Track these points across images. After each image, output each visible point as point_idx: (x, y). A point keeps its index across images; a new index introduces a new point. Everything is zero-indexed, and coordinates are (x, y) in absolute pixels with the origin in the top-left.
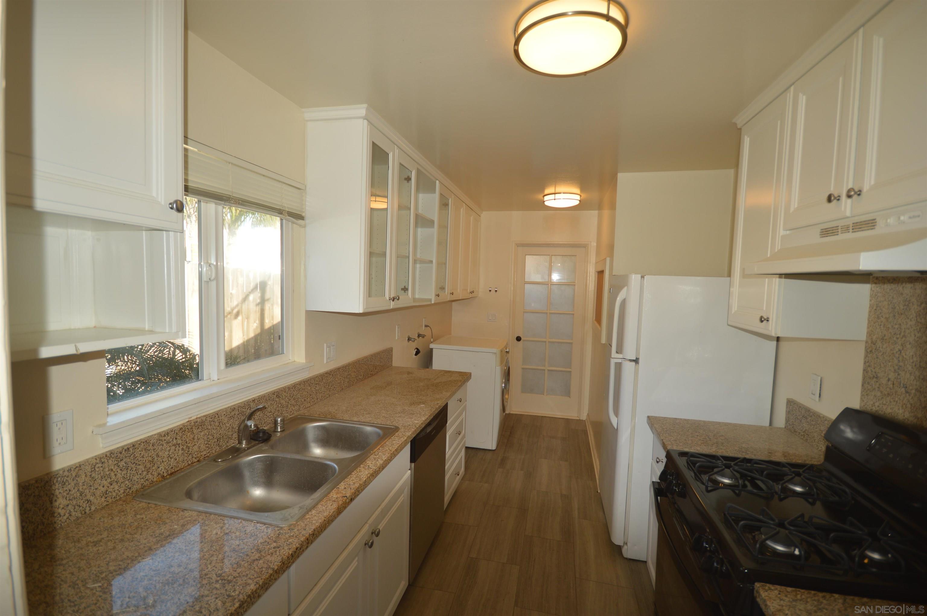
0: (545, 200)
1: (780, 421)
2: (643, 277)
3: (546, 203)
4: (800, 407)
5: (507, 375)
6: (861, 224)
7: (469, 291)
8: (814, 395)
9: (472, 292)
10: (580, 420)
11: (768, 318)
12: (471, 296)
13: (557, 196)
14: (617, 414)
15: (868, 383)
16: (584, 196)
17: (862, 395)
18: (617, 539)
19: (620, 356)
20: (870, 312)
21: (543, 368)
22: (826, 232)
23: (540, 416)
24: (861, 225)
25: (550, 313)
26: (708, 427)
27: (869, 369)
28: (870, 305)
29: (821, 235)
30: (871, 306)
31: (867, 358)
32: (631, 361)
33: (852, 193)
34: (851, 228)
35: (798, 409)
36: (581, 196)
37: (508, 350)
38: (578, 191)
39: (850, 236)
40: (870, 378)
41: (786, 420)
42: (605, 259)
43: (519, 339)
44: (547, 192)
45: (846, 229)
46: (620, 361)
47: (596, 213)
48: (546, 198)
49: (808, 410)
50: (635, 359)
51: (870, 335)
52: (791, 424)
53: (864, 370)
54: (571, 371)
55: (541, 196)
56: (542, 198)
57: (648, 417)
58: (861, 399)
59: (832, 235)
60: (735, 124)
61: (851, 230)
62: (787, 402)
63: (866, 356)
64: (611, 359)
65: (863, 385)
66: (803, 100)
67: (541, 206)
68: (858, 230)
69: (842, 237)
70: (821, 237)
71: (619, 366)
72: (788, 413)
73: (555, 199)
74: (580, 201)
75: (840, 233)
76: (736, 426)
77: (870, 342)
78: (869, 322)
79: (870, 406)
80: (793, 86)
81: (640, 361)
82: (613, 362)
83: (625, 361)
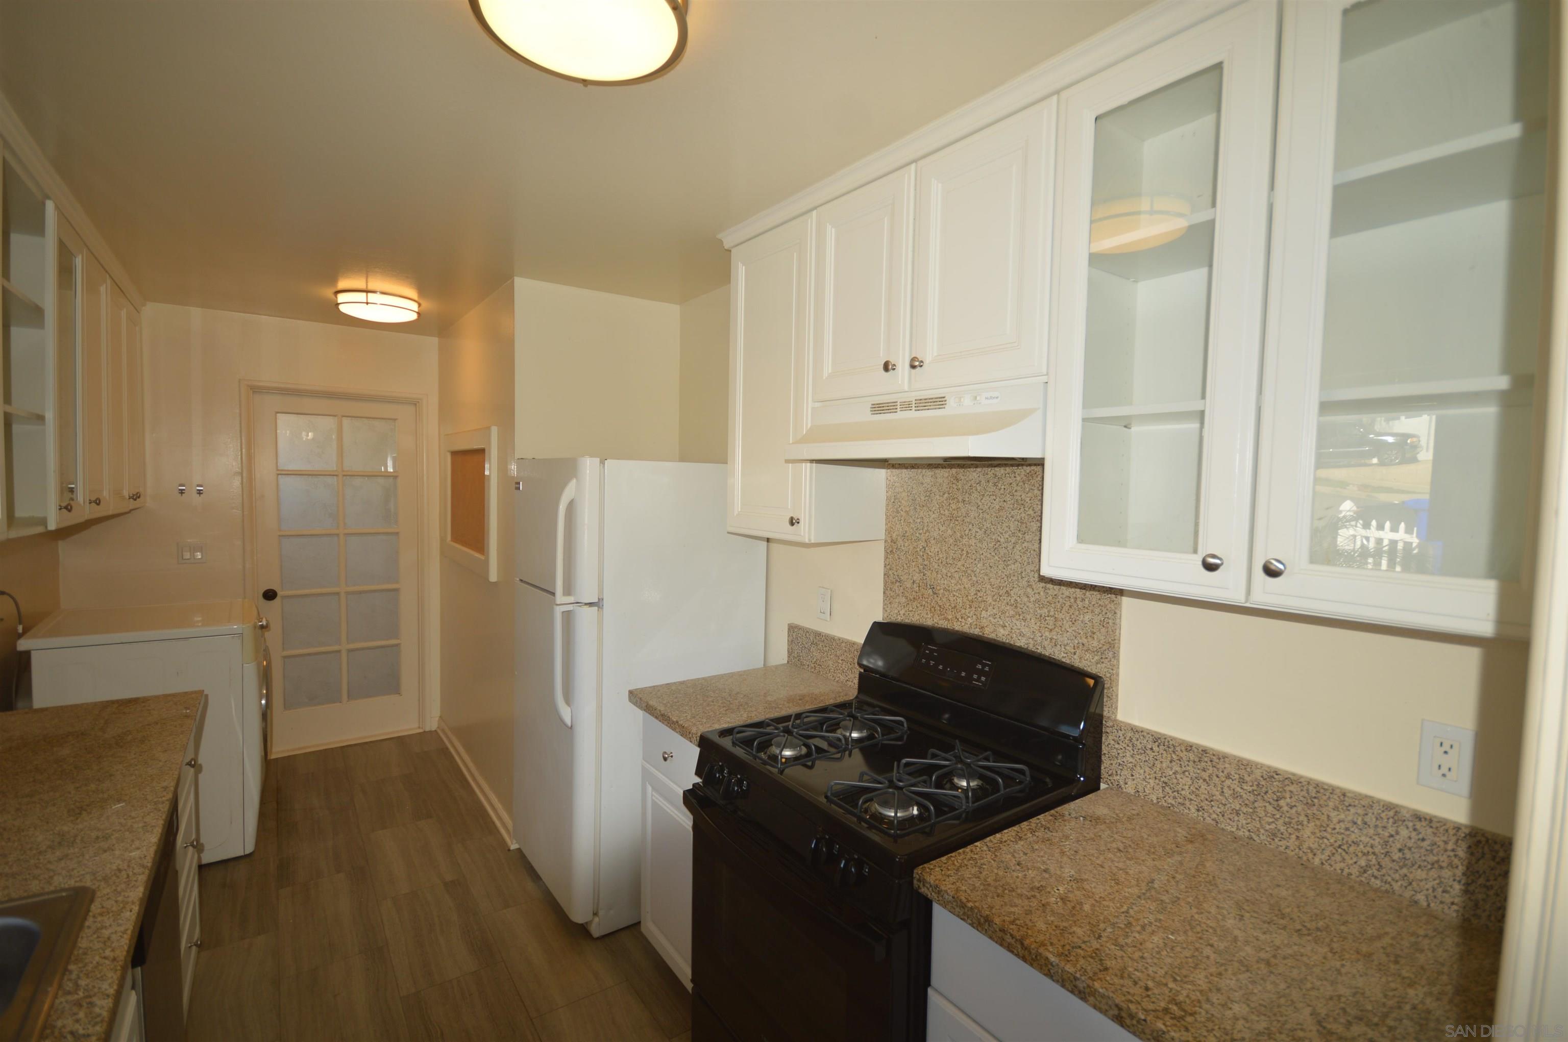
0: (339, 302)
1: (780, 655)
2: (602, 462)
3: (343, 308)
4: (807, 632)
5: (265, 677)
6: (926, 401)
7: (126, 494)
8: (824, 613)
9: (136, 497)
10: (425, 732)
11: (798, 519)
12: (132, 504)
13: (372, 297)
14: (568, 700)
15: (891, 589)
16: (426, 305)
17: (885, 604)
18: (578, 916)
19: (571, 599)
20: (887, 505)
21: (336, 648)
22: (878, 408)
23: (336, 748)
24: (925, 403)
25: (345, 534)
26: (714, 685)
27: (890, 572)
28: (887, 497)
29: (871, 411)
30: (888, 499)
31: (888, 560)
32: (591, 604)
33: (917, 363)
34: (914, 405)
35: (804, 635)
36: (420, 305)
37: (264, 623)
38: (413, 294)
39: (912, 414)
40: (892, 583)
41: (788, 652)
42: (489, 428)
43: (270, 595)
44: (342, 284)
45: (907, 406)
46: (570, 608)
47: (435, 340)
48: (341, 298)
49: (818, 634)
50: (596, 600)
51: (889, 533)
52: (796, 656)
53: (885, 575)
54: (400, 644)
55: (328, 293)
56: (333, 297)
57: (631, 692)
58: (884, 608)
59: (888, 413)
60: (721, 242)
61: (914, 408)
62: (789, 629)
63: (886, 558)
64: (555, 607)
65: (884, 593)
66: (831, 233)
67: (332, 313)
68: (922, 408)
69: (901, 415)
70: (872, 414)
71: (568, 617)
72: (791, 642)
73: (367, 303)
74: (418, 313)
75: (899, 409)
76: (741, 675)
77: (889, 541)
78: (887, 517)
79: (895, 616)
80: (815, 211)
81: (606, 603)
82: (558, 611)
83: (580, 606)
